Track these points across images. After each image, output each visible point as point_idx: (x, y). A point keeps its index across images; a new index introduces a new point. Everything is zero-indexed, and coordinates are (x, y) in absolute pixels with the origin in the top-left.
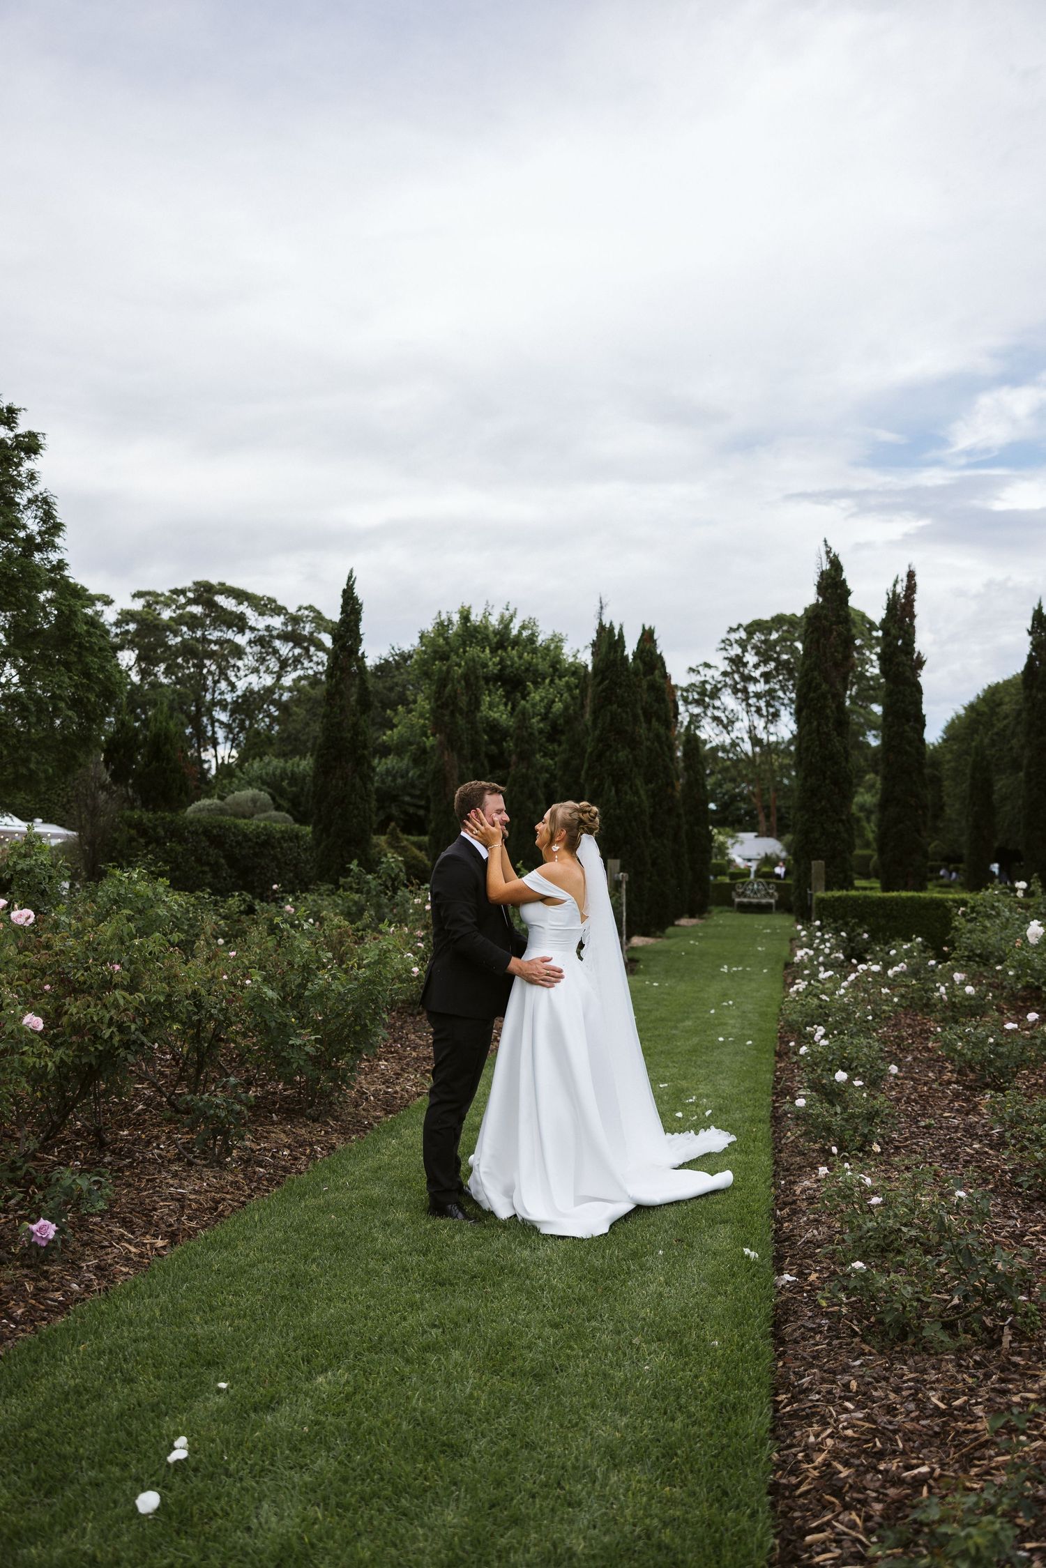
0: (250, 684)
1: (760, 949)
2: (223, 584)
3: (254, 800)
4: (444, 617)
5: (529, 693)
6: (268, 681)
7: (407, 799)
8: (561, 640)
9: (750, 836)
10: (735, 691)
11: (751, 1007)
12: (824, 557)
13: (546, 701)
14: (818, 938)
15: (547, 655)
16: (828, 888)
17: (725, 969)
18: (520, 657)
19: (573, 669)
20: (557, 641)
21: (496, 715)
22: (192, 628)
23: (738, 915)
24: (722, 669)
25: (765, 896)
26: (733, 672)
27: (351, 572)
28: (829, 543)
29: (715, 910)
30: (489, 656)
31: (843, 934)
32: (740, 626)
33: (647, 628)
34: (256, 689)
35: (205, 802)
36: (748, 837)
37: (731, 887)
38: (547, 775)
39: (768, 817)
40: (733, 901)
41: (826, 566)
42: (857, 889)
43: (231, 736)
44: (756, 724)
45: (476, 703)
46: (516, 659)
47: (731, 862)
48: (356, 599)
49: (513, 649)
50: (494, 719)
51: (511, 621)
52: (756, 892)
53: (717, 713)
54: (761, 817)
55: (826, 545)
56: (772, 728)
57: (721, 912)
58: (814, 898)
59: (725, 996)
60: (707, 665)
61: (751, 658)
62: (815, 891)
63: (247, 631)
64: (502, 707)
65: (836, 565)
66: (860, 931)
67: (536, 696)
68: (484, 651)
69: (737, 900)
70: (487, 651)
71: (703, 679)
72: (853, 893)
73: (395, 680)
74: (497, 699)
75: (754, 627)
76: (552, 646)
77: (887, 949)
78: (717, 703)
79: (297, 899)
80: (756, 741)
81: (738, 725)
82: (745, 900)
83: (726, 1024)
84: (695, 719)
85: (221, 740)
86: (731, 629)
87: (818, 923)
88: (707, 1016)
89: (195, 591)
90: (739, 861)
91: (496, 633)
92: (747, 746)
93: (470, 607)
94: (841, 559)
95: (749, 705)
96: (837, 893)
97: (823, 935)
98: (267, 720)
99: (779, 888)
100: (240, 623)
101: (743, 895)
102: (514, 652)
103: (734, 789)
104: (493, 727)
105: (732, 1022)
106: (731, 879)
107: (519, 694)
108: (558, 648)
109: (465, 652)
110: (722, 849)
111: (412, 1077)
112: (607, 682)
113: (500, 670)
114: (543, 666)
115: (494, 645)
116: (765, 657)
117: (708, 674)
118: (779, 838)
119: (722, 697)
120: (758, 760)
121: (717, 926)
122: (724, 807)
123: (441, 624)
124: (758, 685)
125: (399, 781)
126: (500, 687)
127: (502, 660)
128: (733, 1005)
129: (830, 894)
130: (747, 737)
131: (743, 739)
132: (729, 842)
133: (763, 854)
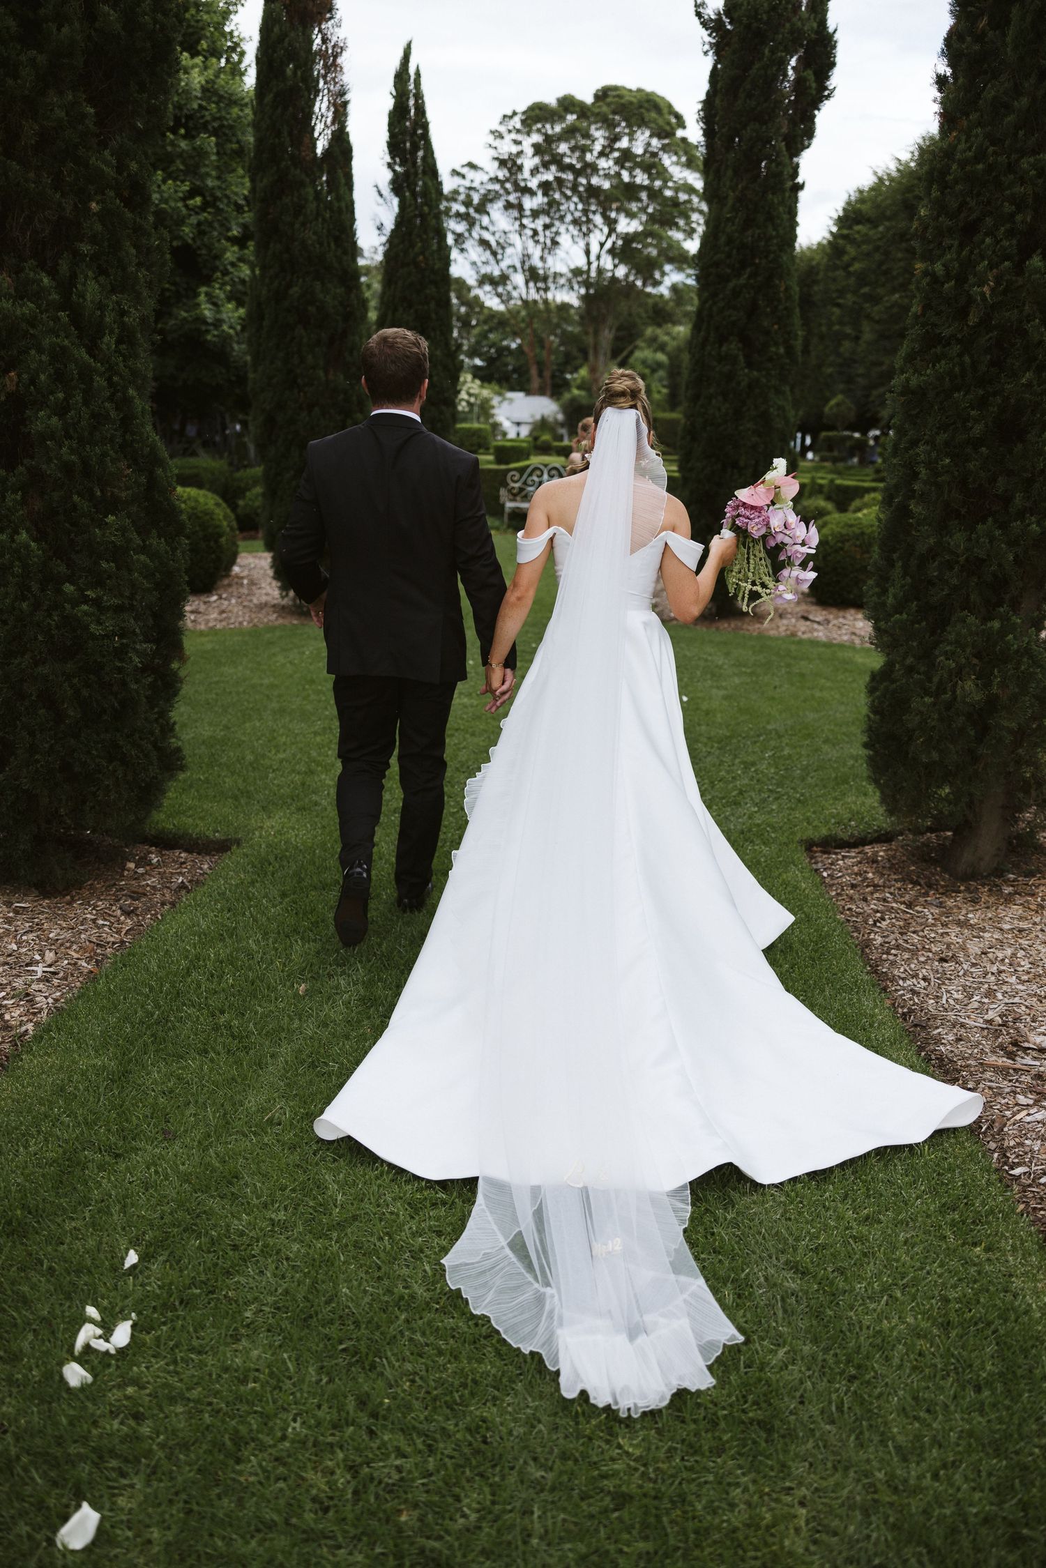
9: (518, 396)
10: (507, 205)
24: (492, 175)
26: (507, 180)
32: (515, 113)
36: (516, 395)
37: (501, 479)
39: (540, 375)
44: (530, 251)
47: (496, 426)
53: (487, 236)
54: (534, 371)
56: (550, 257)
60: (472, 166)
61: (529, 162)
69: (510, 505)
71: (467, 184)
75: (536, 115)
78: (485, 220)
81: (509, 251)
82: (519, 505)
86: (505, 116)
90: (507, 425)
95: (523, 226)
101: (517, 496)
103: (501, 341)
106: (499, 461)
117: (477, 178)
118: (552, 395)
119: (491, 212)
122: (488, 359)
124: (535, 199)
130: (518, 266)
131: (514, 267)
132: (495, 401)
133: (538, 417)
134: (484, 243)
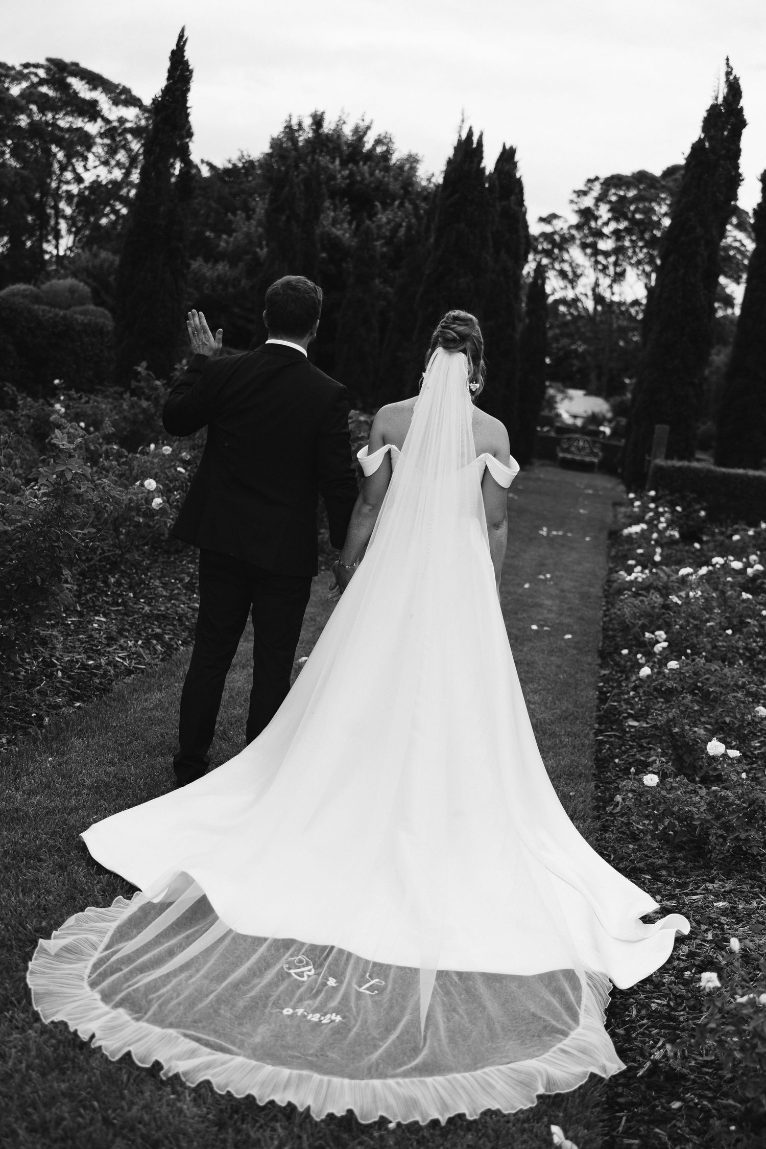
0: (98, 176)
1: (582, 511)
2: (77, 65)
3: (72, 290)
4: (294, 122)
5: (376, 214)
6: (118, 174)
7: (237, 310)
8: (417, 161)
9: (579, 393)
10: (584, 246)
11: (572, 584)
12: (723, 79)
13: (392, 224)
14: (651, 510)
15: (400, 175)
16: (668, 457)
17: (544, 532)
18: (372, 174)
19: (425, 193)
20: (413, 160)
21: (339, 233)
22: (42, 110)
23: (559, 470)
24: (572, 223)
25: (588, 455)
27: (183, 31)
28: (731, 63)
29: (537, 462)
30: (338, 168)
31: (679, 509)
33: (507, 147)
34: (104, 183)
35: (21, 287)
36: (577, 394)
37: (557, 442)
38: (384, 303)
39: (599, 377)
40: (556, 455)
41: (723, 90)
42: (698, 460)
43: (74, 229)
44: (600, 282)
45: (315, 212)
46: (367, 175)
47: (559, 416)
48: (186, 64)
49: (365, 164)
50: (337, 237)
51: (365, 133)
52: (580, 449)
53: (566, 267)
54: (593, 376)
55: (728, 64)
56: (616, 288)
57: (543, 465)
58: (652, 465)
59: (541, 567)
60: (557, 215)
62: (655, 458)
63: (99, 120)
64: (346, 225)
65: (734, 89)
66: (698, 507)
67: (383, 218)
68: (333, 162)
69: (561, 455)
70: (337, 162)
71: (553, 229)
72: (695, 464)
73: (242, 187)
74: (342, 216)
75: (615, 181)
76: (407, 166)
77: (729, 532)
78: (565, 255)
79: (69, 398)
80: (599, 299)
81: (582, 281)
82: (569, 456)
83: (541, 606)
84: (540, 271)
85: (64, 232)
86: (589, 180)
87: (652, 493)
88: (520, 591)
89: (48, 70)
90: (566, 416)
91: (349, 145)
92: (589, 304)
93: (323, 113)
94: (741, 82)
95: (596, 262)
96: (678, 463)
97: (657, 507)
98: (113, 217)
99: (605, 448)
100: (90, 110)
101: (568, 450)
102: (366, 168)
103: (570, 345)
104: (333, 244)
105: (548, 602)
106: (557, 433)
107: (365, 214)
108: (413, 169)
109: (313, 160)
110: (551, 403)
111: (130, 644)
112: (457, 196)
113: (349, 185)
114: (394, 186)
115: (345, 157)
116: (618, 212)
117: (558, 225)
118: (607, 398)
119: (571, 250)
120: (598, 318)
121: (539, 479)
122: (557, 361)
123: (289, 127)
124: (608, 242)
125: (231, 290)
126: (347, 203)
127: (352, 175)
128: (551, 579)
129: (670, 463)
130: (590, 293)
131: (586, 295)
132: (559, 397)
133: (590, 412)
134: (563, 274)
